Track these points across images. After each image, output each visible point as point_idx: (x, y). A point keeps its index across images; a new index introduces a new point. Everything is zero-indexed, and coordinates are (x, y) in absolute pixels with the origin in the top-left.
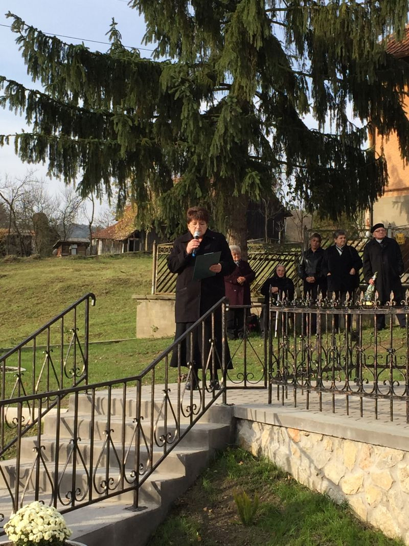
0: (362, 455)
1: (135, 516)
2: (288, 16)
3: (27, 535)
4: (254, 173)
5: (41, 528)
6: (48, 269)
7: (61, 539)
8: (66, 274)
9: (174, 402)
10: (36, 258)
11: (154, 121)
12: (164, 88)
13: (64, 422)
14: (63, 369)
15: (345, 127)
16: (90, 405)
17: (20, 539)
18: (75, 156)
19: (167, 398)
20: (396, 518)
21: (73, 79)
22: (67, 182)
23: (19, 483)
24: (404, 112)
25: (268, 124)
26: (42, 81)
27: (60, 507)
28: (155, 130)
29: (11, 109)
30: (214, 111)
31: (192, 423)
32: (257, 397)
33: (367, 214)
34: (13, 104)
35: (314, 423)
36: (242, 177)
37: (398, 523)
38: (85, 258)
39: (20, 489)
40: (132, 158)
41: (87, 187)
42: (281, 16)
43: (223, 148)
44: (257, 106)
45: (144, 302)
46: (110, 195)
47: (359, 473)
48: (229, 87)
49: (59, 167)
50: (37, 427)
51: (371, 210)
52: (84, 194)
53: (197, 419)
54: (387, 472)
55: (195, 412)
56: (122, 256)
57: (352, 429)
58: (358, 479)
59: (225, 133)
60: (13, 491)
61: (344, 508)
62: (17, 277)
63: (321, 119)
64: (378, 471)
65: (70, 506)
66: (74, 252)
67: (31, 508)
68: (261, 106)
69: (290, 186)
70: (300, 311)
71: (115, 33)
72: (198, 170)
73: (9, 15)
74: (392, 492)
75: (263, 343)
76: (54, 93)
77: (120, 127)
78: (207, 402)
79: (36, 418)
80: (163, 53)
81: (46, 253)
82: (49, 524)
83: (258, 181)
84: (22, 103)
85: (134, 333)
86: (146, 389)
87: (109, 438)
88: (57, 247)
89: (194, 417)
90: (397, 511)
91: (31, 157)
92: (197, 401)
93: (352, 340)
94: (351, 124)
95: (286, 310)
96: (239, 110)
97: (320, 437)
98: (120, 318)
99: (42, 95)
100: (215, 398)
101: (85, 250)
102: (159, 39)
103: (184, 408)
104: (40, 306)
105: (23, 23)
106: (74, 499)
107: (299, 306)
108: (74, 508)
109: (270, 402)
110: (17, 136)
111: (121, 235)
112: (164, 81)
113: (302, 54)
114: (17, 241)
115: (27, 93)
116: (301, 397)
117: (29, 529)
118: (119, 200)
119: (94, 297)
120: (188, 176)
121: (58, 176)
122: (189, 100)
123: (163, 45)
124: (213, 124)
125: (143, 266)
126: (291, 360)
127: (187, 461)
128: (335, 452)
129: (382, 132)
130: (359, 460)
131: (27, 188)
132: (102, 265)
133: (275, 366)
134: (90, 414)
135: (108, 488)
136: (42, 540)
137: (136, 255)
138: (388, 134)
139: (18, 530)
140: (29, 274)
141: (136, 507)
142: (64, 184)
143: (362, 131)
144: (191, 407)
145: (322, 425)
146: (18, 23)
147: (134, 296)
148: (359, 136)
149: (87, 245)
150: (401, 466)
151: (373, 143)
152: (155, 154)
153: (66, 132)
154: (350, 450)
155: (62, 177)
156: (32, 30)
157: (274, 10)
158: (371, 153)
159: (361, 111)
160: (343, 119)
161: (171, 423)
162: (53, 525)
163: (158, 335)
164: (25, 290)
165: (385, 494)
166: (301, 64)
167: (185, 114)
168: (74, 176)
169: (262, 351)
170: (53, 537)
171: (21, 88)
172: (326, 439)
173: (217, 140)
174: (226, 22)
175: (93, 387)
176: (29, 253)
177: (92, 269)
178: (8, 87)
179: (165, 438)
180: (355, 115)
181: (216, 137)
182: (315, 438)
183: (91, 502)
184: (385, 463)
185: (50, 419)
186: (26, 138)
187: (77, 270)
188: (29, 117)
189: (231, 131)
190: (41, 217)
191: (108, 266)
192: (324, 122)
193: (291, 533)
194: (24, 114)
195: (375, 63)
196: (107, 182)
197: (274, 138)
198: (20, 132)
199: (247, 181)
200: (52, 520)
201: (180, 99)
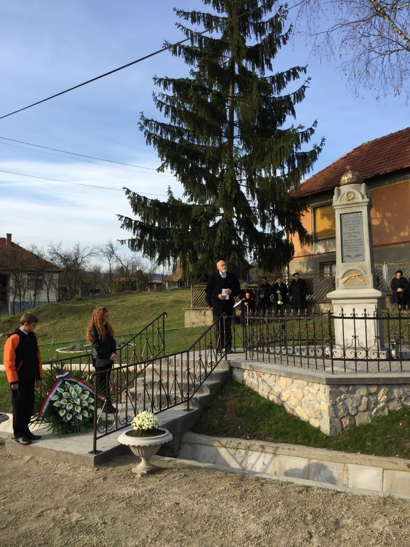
0: (289, 383)
1: (189, 414)
2: (247, 183)
3: (141, 427)
4: (235, 253)
5: (147, 423)
6: (144, 297)
7: (157, 428)
8: (152, 299)
9: (203, 360)
10: (139, 292)
11: (190, 230)
12: (193, 216)
13: (155, 370)
14: (154, 347)
15: (275, 230)
16: (166, 362)
17: (138, 429)
18: (155, 248)
19: (200, 359)
20: (305, 412)
21: (152, 214)
22: (151, 259)
23: (136, 399)
24: (301, 223)
25: (240, 230)
26: (139, 215)
27: (155, 411)
28: (190, 235)
29: (126, 229)
30: (216, 225)
31: (212, 370)
32: (240, 357)
33: (287, 268)
34: (127, 227)
35: (267, 369)
36: (229, 255)
37: (307, 414)
38: (160, 291)
39: (137, 402)
40: (180, 248)
41: (161, 261)
42: (244, 183)
43: (221, 242)
44: (235, 222)
45: (188, 311)
46: (170, 265)
47: (288, 391)
48: (222, 215)
49: (148, 253)
50: (143, 373)
51: (288, 266)
52: (159, 264)
53: (214, 368)
54: (300, 391)
55: (213, 365)
56: (177, 289)
57: (284, 372)
58: (288, 394)
59: (221, 235)
60: (134, 403)
61: (281, 407)
62: (131, 301)
63: (264, 228)
64: (296, 391)
65: (159, 411)
66: (155, 287)
67: (142, 414)
68: (237, 222)
69: (251, 257)
70: (258, 318)
71: (170, 192)
72: (210, 252)
73: (124, 188)
74: (303, 400)
75: (242, 328)
76: (145, 221)
77: (174, 234)
78: (218, 360)
79: (142, 369)
80: (192, 200)
81: (143, 289)
82: (151, 421)
83: (237, 257)
84: (131, 227)
85: (184, 325)
86: (191, 353)
87: (176, 379)
88: (148, 285)
89: (213, 367)
90: (306, 409)
91: (135, 249)
92: (214, 360)
93: (282, 329)
94: (277, 229)
95: (252, 318)
96: (227, 225)
97: (269, 375)
98: (177, 318)
99: (140, 222)
100: (222, 358)
101: (160, 287)
102: (190, 194)
103: (208, 363)
104: (141, 314)
105: (130, 191)
106: (161, 407)
107: (258, 316)
108: (161, 411)
109: (246, 359)
110: (129, 240)
111: (176, 279)
112: (194, 212)
113: (254, 199)
114: (130, 283)
115: (133, 222)
116: (260, 356)
117: (142, 424)
118: (174, 267)
119: (166, 314)
120: (205, 255)
121: (147, 257)
122: (205, 222)
123: (192, 197)
124: (215, 231)
125: (187, 294)
126: (255, 339)
127: (211, 387)
128: (277, 382)
129: (291, 232)
130: (288, 386)
131: (134, 260)
132: (168, 294)
133: (248, 342)
134: (167, 366)
135: (176, 401)
136: (148, 429)
137: (183, 289)
138: (294, 234)
139: (137, 425)
140: (136, 299)
141: (188, 409)
142: (149, 260)
143: (283, 231)
144: (211, 362)
145: (270, 370)
146: (128, 191)
147: (183, 309)
148: (281, 233)
149: (161, 284)
150: (306, 388)
151: (288, 236)
152: (190, 246)
153: (151, 237)
154: (283, 381)
155: (149, 257)
156: (134, 194)
157: (241, 180)
158: (287, 241)
159: (281, 223)
160: (273, 227)
161: (203, 370)
162: (152, 422)
163: (195, 326)
164: (134, 306)
165: (300, 401)
166: (254, 203)
167: (203, 228)
168: (154, 257)
169: (242, 333)
170: (153, 427)
171: (131, 220)
172: (272, 377)
173: (218, 239)
174: (220, 186)
175: (168, 356)
176: (135, 289)
177: (164, 296)
178: (125, 220)
179: (200, 377)
180: (279, 225)
181: (217, 238)
182: (267, 376)
183: (168, 408)
184: (299, 387)
185: (149, 369)
186: (133, 241)
187: (157, 297)
188: (134, 232)
189: (224, 234)
190: (140, 272)
191: (170, 294)
192: (265, 229)
193: (258, 420)
194: (132, 231)
195: (286, 202)
196: (169, 259)
197: (243, 236)
198: (130, 238)
199: (232, 256)
200: (152, 420)
201: (201, 222)
